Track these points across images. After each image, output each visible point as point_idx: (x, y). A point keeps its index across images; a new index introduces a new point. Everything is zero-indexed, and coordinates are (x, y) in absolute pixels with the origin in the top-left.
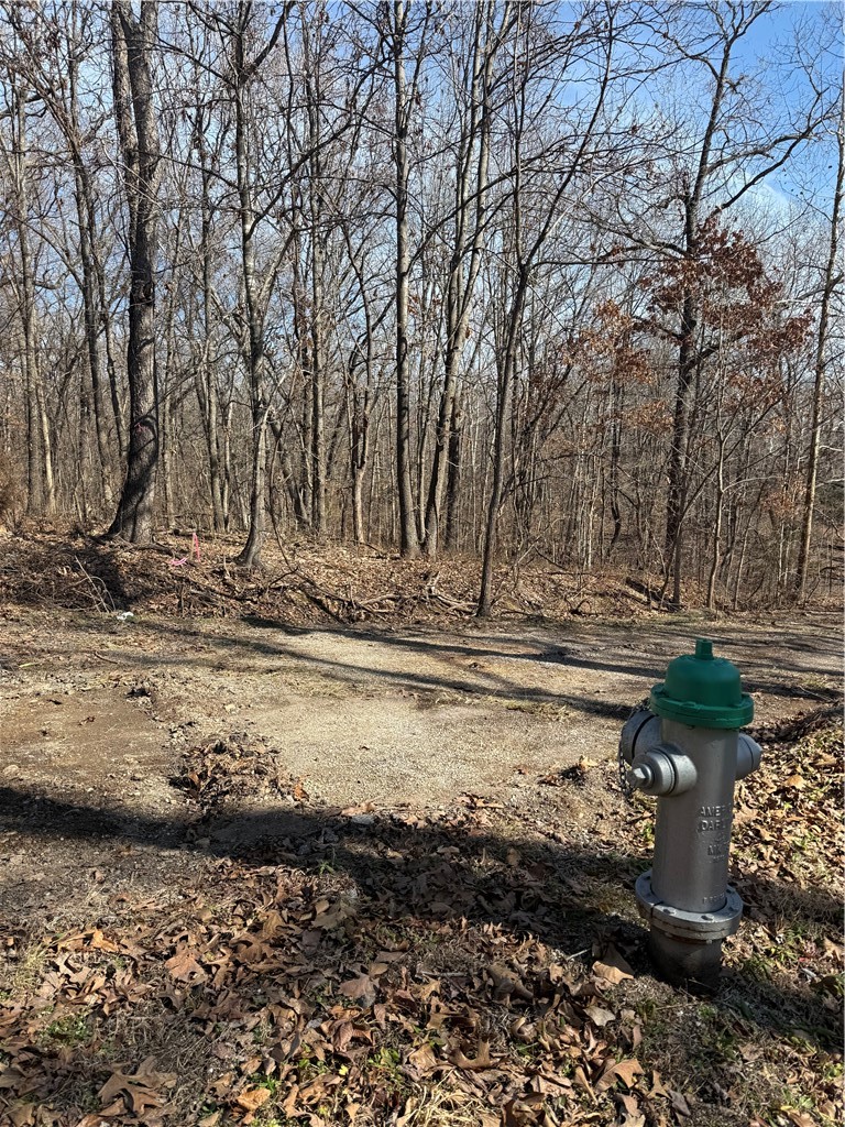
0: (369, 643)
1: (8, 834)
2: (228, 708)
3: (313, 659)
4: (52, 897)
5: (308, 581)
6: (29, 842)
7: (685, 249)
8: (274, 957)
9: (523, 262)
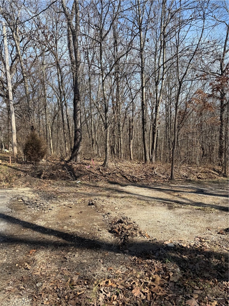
0: (145, 188)
1: (72, 247)
2: (116, 208)
3: (132, 194)
4: (91, 268)
5: (122, 171)
6: (78, 250)
7: (220, 73)
8: (163, 291)
9: (180, 81)
